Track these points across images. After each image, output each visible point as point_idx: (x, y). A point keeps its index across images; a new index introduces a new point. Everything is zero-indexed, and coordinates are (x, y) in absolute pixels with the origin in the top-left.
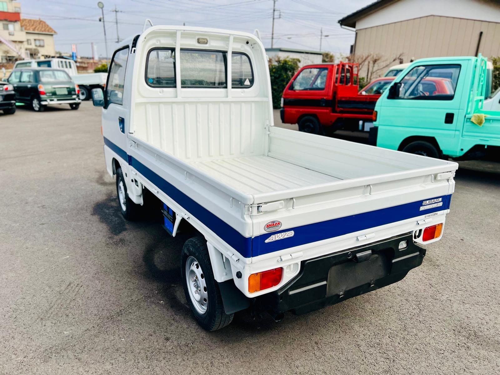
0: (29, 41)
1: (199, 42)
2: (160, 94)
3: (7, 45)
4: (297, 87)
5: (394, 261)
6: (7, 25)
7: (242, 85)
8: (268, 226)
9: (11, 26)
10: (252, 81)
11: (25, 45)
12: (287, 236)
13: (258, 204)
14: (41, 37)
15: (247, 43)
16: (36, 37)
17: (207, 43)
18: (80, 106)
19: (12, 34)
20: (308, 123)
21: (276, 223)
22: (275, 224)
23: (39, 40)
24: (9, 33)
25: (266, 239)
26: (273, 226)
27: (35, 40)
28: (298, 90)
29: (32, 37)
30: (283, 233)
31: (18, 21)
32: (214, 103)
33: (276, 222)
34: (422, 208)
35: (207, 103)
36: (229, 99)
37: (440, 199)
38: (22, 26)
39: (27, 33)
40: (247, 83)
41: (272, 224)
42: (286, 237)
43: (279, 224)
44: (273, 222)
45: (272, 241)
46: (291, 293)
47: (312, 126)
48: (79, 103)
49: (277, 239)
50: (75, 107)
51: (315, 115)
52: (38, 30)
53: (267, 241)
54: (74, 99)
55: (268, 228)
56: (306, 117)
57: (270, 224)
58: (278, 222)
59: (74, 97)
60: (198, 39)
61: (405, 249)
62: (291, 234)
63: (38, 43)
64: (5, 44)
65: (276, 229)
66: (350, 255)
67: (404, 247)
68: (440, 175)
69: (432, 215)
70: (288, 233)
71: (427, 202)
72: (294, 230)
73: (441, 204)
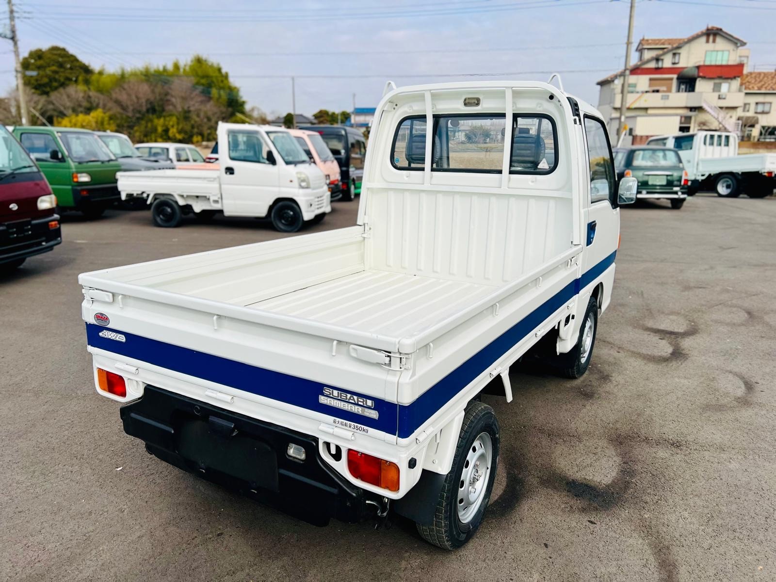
0: (747, 106)
3: (710, 114)
6: (720, 84)
8: (97, 317)
9: (725, 87)
11: (740, 113)
12: (119, 339)
14: (768, 99)
16: (760, 99)
17: (478, 104)
18: (685, 204)
19: (724, 97)
21: (104, 317)
23: (764, 103)
24: (719, 96)
25: (100, 332)
26: (102, 319)
27: (757, 103)
29: (752, 100)
30: (114, 334)
31: (739, 77)
34: (323, 400)
37: (369, 403)
38: (741, 84)
39: (747, 94)
40: (543, 165)
41: (101, 316)
43: (107, 320)
45: (106, 337)
46: (132, 415)
48: (684, 200)
49: (110, 337)
50: (677, 204)
52: (766, 88)
53: (101, 334)
54: (676, 193)
57: (99, 315)
59: (676, 189)
60: (466, 100)
62: (122, 338)
63: (760, 108)
64: (708, 112)
65: (105, 324)
66: (198, 411)
67: (299, 457)
68: (354, 349)
69: (352, 426)
70: (120, 335)
71: (336, 393)
72: (125, 336)
73: (374, 415)
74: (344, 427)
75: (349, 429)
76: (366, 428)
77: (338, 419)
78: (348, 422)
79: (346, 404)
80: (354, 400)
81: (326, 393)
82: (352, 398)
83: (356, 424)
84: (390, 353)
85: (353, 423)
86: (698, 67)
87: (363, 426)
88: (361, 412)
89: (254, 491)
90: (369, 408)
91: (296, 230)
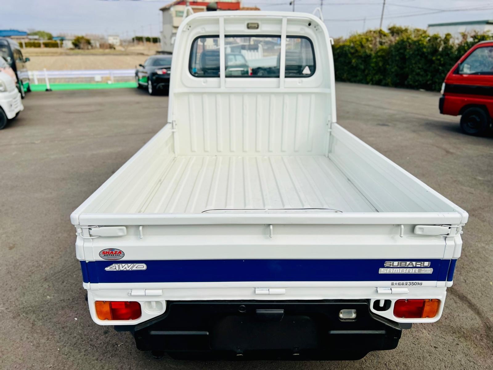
1: (248, 28)
2: (203, 84)
4: (466, 70)
5: (332, 332)
7: (300, 74)
8: (104, 253)
10: (313, 69)
12: (136, 268)
13: (89, 226)
15: (310, 24)
17: (257, 28)
20: (474, 116)
21: (116, 252)
22: (114, 252)
25: (107, 266)
26: (111, 254)
28: (466, 74)
30: (129, 265)
32: (262, 94)
33: (116, 250)
34: (382, 271)
35: (256, 94)
36: (282, 90)
37: (426, 264)
40: (307, 71)
41: (110, 252)
42: (134, 269)
43: (121, 254)
44: (112, 249)
45: (115, 270)
46: (153, 333)
47: (478, 120)
49: (122, 269)
51: (483, 106)
53: (107, 269)
55: (104, 255)
56: (471, 109)
57: (108, 251)
58: (118, 251)
60: (248, 24)
61: (354, 321)
62: (143, 267)
65: (116, 259)
66: (243, 309)
67: (351, 317)
68: (420, 228)
69: (408, 284)
70: (137, 265)
71: (396, 263)
72: (145, 264)
73: (430, 271)
74: (401, 286)
75: (406, 286)
76: (420, 282)
77: (395, 282)
78: (405, 282)
79: (405, 269)
80: (413, 265)
81: (386, 265)
82: (411, 264)
83: (411, 282)
84: (450, 225)
85: (408, 282)
86: (217, 3)
87: (417, 282)
88: (417, 272)
89: (296, 354)
90: (426, 267)
91: (2, 127)
